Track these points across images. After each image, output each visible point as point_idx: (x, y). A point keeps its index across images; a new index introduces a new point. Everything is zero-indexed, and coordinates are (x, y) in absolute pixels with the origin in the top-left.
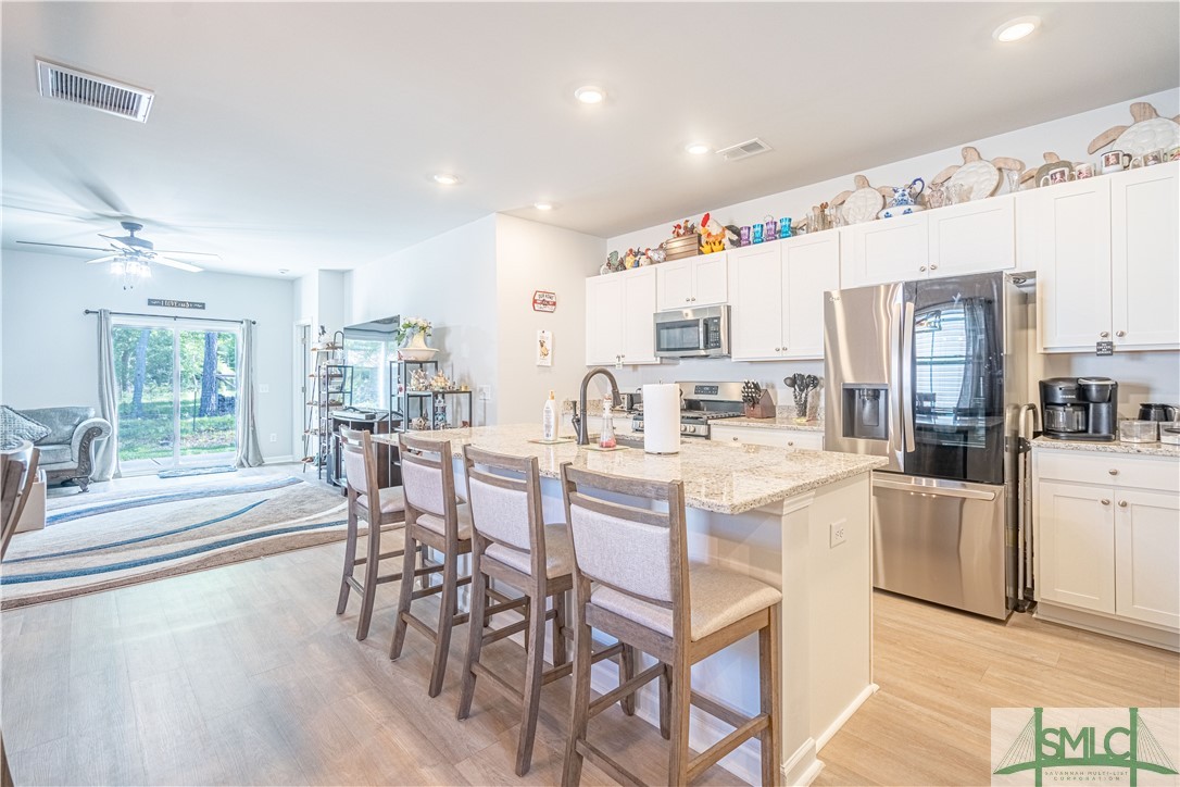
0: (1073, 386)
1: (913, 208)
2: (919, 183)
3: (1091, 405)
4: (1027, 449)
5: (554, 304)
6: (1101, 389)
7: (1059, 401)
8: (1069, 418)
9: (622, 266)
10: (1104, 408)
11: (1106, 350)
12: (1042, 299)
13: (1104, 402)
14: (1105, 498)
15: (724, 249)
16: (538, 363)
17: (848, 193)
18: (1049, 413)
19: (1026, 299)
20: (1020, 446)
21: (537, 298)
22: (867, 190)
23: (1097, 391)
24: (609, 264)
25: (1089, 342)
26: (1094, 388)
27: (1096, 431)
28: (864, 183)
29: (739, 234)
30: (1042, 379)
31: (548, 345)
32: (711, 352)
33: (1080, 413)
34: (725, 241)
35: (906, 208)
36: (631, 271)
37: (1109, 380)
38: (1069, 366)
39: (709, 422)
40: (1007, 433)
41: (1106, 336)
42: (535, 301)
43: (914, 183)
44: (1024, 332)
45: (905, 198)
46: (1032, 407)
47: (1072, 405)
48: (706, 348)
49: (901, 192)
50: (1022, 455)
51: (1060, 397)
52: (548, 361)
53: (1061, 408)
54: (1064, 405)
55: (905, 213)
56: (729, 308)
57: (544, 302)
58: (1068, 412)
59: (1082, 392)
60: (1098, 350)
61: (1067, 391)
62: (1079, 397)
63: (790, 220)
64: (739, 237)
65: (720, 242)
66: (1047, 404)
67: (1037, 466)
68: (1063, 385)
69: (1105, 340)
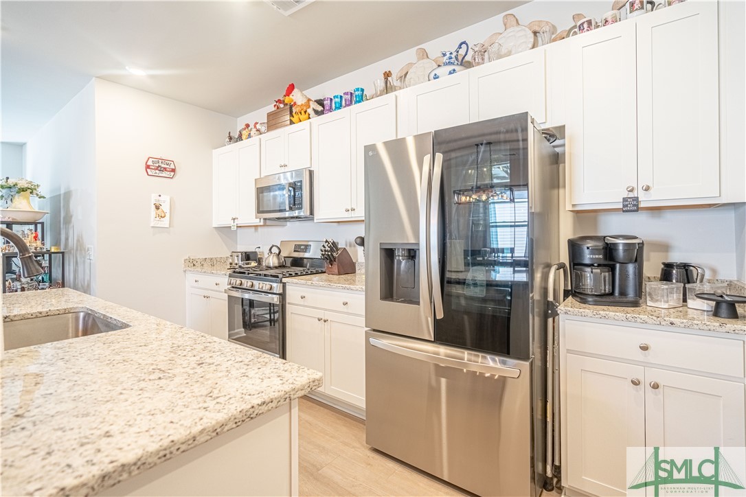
0: (600, 244)
1: (457, 68)
2: (464, 46)
3: (618, 265)
4: (555, 314)
5: (173, 170)
6: (629, 247)
7: (587, 261)
8: (596, 279)
9: (240, 138)
10: (631, 268)
11: (631, 206)
12: (571, 153)
13: (631, 262)
14: (635, 377)
15: (309, 118)
16: (152, 225)
17: (411, 65)
18: (577, 274)
19: (556, 160)
20: (549, 311)
21: (150, 163)
22: (426, 61)
23: (625, 251)
24: (231, 138)
25: (615, 198)
26: (621, 248)
27: (623, 293)
28: (424, 55)
29: (322, 105)
30: (571, 237)
31: (165, 207)
32: (296, 213)
33: (607, 274)
34: (310, 111)
35: (451, 68)
36: (245, 142)
37: (636, 238)
38: (595, 223)
39: (284, 280)
40: (536, 295)
41: (631, 191)
42: (148, 167)
43: (460, 47)
44: (556, 191)
45: (452, 61)
46: (562, 266)
47: (599, 265)
48: (291, 209)
49: (448, 55)
50: (550, 320)
51: (587, 257)
52: (165, 222)
53: (589, 269)
54: (591, 265)
55: (450, 73)
56: (311, 173)
57: (161, 168)
58: (595, 275)
59: (609, 251)
60: (624, 206)
61: (594, 251)
62: (605, 258)
63: (362, 90)
64: (323, 106)
65: (305, 112)
66: (575, 264)
67: (564, 336)
68: (590, 244)
69: (631, 195)
